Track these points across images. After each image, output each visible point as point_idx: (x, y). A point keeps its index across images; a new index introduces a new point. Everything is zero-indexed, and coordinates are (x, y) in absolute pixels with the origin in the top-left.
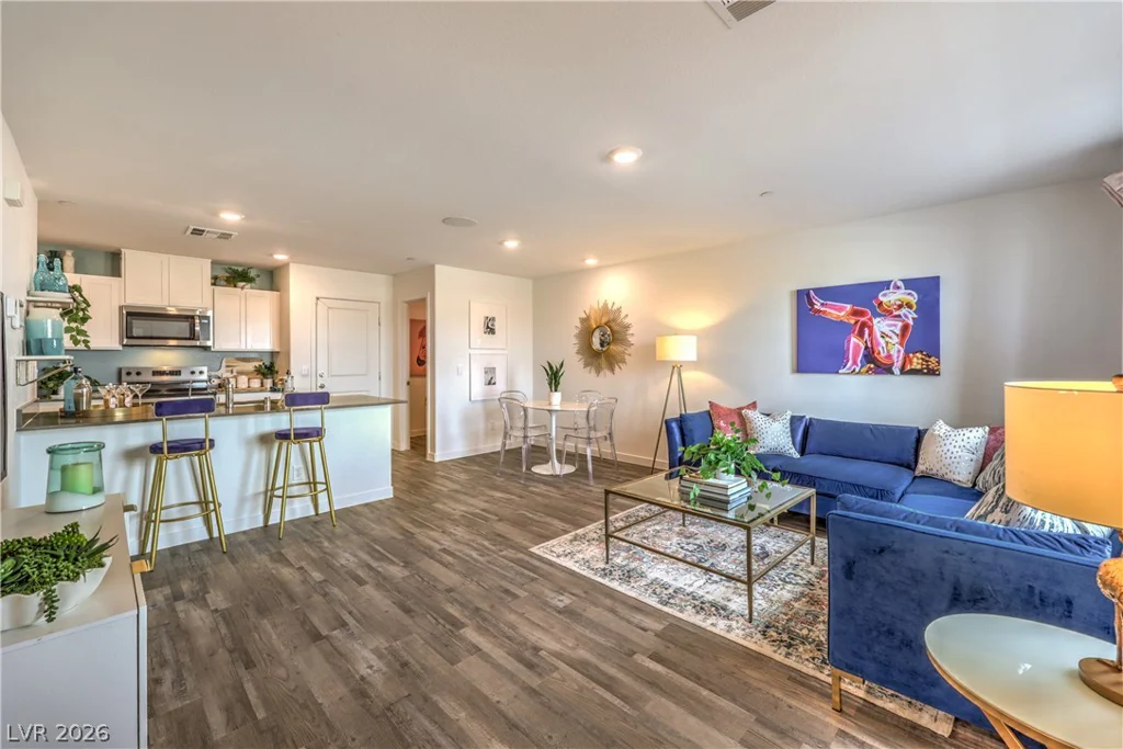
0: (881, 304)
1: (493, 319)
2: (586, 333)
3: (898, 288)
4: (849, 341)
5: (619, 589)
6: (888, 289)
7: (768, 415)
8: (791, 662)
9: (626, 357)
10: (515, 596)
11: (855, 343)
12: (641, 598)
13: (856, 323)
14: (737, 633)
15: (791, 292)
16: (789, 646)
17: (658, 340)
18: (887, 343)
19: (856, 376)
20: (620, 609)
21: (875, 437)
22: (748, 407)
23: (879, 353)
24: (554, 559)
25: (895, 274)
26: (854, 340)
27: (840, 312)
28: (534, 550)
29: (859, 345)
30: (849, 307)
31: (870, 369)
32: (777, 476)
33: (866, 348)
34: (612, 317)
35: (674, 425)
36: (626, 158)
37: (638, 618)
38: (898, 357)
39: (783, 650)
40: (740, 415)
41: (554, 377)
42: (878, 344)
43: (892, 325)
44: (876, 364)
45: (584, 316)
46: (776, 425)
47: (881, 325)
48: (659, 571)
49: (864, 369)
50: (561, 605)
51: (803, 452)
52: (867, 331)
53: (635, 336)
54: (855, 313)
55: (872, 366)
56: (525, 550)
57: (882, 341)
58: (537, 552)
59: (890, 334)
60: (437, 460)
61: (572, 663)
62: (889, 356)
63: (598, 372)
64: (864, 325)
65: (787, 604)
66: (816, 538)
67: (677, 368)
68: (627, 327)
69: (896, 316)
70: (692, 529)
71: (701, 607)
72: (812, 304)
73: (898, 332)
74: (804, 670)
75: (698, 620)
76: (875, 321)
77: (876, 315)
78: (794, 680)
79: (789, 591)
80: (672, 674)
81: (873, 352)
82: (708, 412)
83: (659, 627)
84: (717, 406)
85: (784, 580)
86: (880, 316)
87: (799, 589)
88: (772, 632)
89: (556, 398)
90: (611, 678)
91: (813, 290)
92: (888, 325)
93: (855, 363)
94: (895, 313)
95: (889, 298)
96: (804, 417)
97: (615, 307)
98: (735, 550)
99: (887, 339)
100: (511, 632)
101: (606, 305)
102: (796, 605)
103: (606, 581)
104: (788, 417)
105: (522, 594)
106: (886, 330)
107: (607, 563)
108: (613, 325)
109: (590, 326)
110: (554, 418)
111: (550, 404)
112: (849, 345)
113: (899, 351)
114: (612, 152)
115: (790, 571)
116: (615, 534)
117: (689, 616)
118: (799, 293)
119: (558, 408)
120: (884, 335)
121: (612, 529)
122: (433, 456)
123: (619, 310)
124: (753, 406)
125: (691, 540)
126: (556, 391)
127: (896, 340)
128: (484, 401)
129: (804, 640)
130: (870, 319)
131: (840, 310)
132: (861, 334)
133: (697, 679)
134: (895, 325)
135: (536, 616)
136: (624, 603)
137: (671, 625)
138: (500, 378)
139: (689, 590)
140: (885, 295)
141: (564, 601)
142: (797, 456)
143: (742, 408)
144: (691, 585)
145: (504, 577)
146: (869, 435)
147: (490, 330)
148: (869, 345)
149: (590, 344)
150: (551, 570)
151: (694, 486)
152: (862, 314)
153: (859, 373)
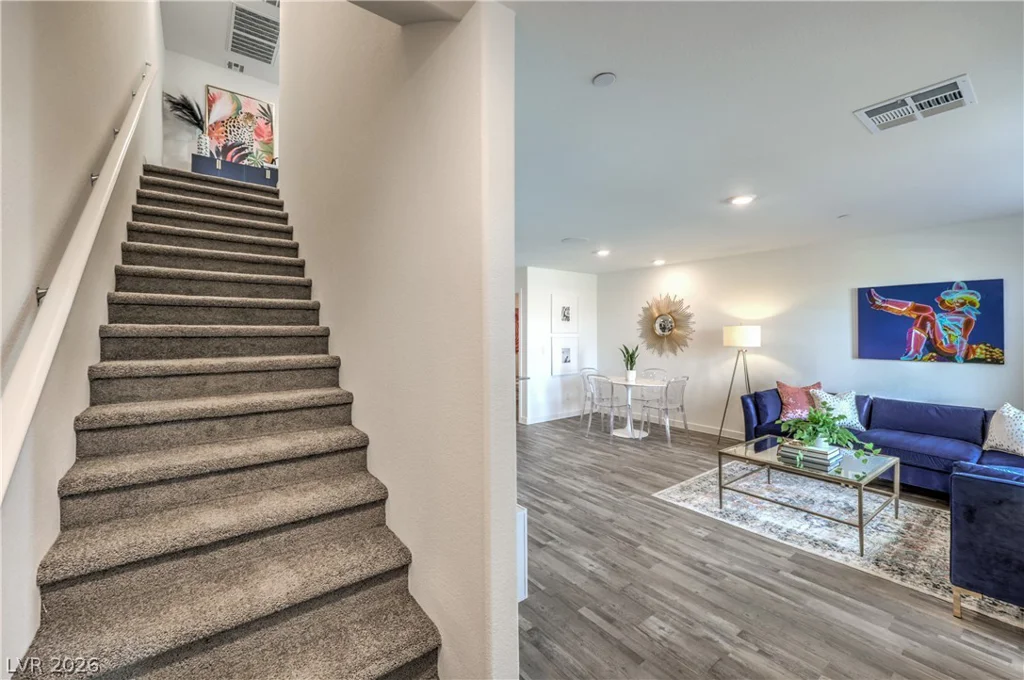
0: (943, 302)
1: (568, 309)
2: (649, 320)
3: (961, 288)
4: (911, 332)
5: (740, 526)
6: (951, 288)
7: (834, 394)
8: (907, 584)
9: (688, 341)
10: (664, 528)
11: (916, 334)
12: (763, 534)
13: (919, 317)
14: (854, 562)
15: (853, 290)
16: (902, 574)
17: (726, 330)
18: (950, 335)
19: (920, 363)
20: (749, 540)
21: (940, 414)
22: (814, 386)
23: (942, 343)
24: (676, 503)
25: (958, 276)
26: (915, 331)
27: (902, 308)
28: (655, 495)
29: (920, 336)
30: (910, 304)
31: (932, 357)
32: (870, 446)
33: (929, 339)
34: (673, 309)
35: (749, 401)
36: (742, 201)
37: (767, 547)
38: (961, 347)
39: (899, 577)
40: (808, 394)
41: (630, 359)
42: (941, 336)
43: (956, 320)
44: (937, 352)
45: (647, 306)
46: (843, 403)
47: (942, 320)
48: (765, 516)
49: (927, 357)
50: (702, 536)
51: (868, 426)
52: (929, 325)
53: (697, 324)
54: (916, 309)
55: (934, 354)
56: (649, 496)
57: (944, 333)
58: (661, 497)
59: (953, 327)
60: (529, 422)
61: (734, 573)
62: (952, 346)
63: (661, 354)
64: (925, 319)
65: (886, 546)
66: (900, 501)
67: (741, 351)
68: (689, 316)
69: (959, 312)
70: (778, 486)
71: (816, 544)
72: (874, 301)
73: (962, 326)
74: (921, 590)
75: (817, 551)
76: (936, 316)
77: (937, 310)
78: (915, 596)
79: (884, 537)
80: (815, 585)
81: (936, 343)
82: (776, 390)
83: (790, 556)
84: (784, 386)
85: (876, 528)
86: (942, 311)
87: (894, 536)
88: (882, 564)
89: (632, 375)
90: (770, 584)
91: (876, 289)
92: (951, 320)
93: (917, 351)
94: (957, 310)
95: (953, 297)
96: (868, 397)
97: (677, 299)
98: (823, 503)
99: (950, 332)
100: (675, 551)
101: (668, 297)
102: (895, 547)
103: (727, 521)
104: (854, 397)
105: (669, 527)
106: (947, 322)
107: (721, 508)
108: (673, 315)
109: (652, 315)
110: (630, 392)
111: (627, 380)
112: (911, 336)
113: (962, 342)
114: (732, 198)
115: (878, 522)
116: (728, 486)
117: (808, 548)
118: (861, 291)
119: (633, 383)
120: (946, 328)
121: (724, 482)
122: (526, 420)
123: (681, 302)
124: (818, 386)
125: (781, 495)
126: (631, 369)
127: (958, 333)
128: (562, 376)
129: (912, 571)
130: (933, 315)
131: (901, 306)
132: (923, 327)
133: (837, 590)
134: (959, 321)
135: (689, 542)
136: (750, 537)
137: (796, 554)
138: (573, 357)
139: (799, 531)
140: (947, 294)
141: (704, 533)
142: (863, 429)
143: (809, 388)
144: (799, 528)
145: (645, 514)
146: (933, 413)
147: (566, 318)
148: (931, 336)
149: (653, 330)
150: (678, 511)
151: (799, 452)
152: (924, 310)
153: (921, 360)
